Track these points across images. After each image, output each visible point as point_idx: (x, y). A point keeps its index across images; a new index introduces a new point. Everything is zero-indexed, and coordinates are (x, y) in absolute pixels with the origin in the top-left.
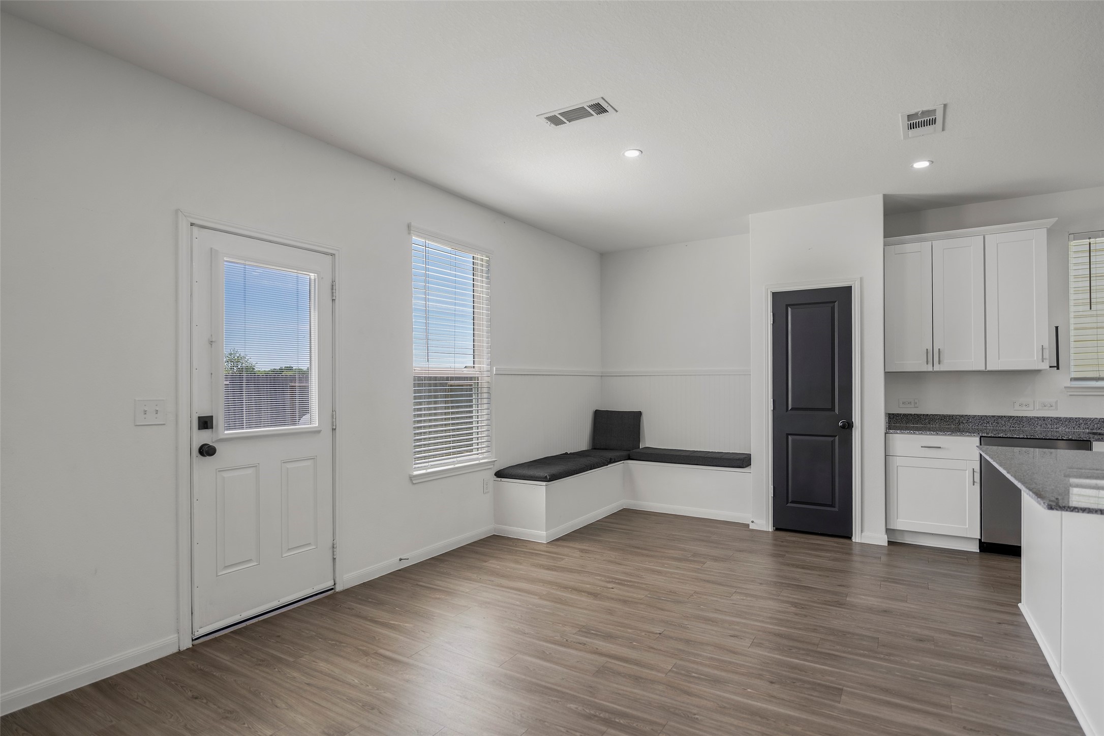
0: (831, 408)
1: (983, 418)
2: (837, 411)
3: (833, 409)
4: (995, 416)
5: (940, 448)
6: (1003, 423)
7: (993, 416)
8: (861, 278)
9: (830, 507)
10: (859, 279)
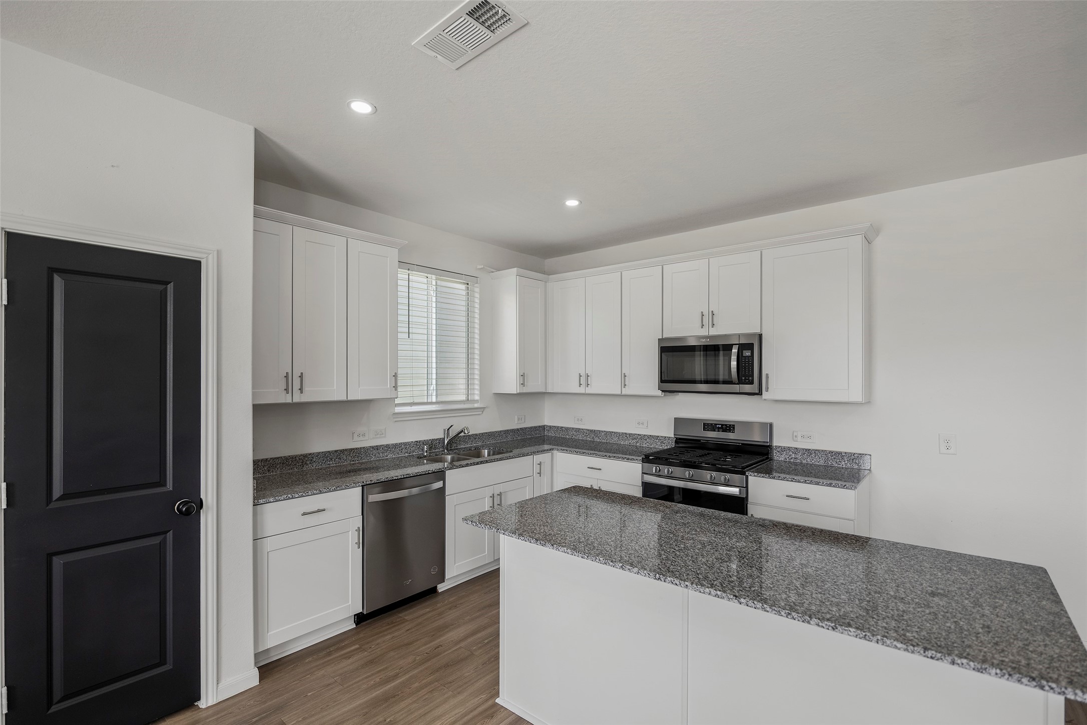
0: (159, 481)
1: (327, 455)
2: (170, 486)
3: (162, 483)
4: (337, 451)
5: (324, 510)
6: (345, 458)
7: (336, 451)
8: (218, 251)
9: (159, 667)
10: (215, 253)
